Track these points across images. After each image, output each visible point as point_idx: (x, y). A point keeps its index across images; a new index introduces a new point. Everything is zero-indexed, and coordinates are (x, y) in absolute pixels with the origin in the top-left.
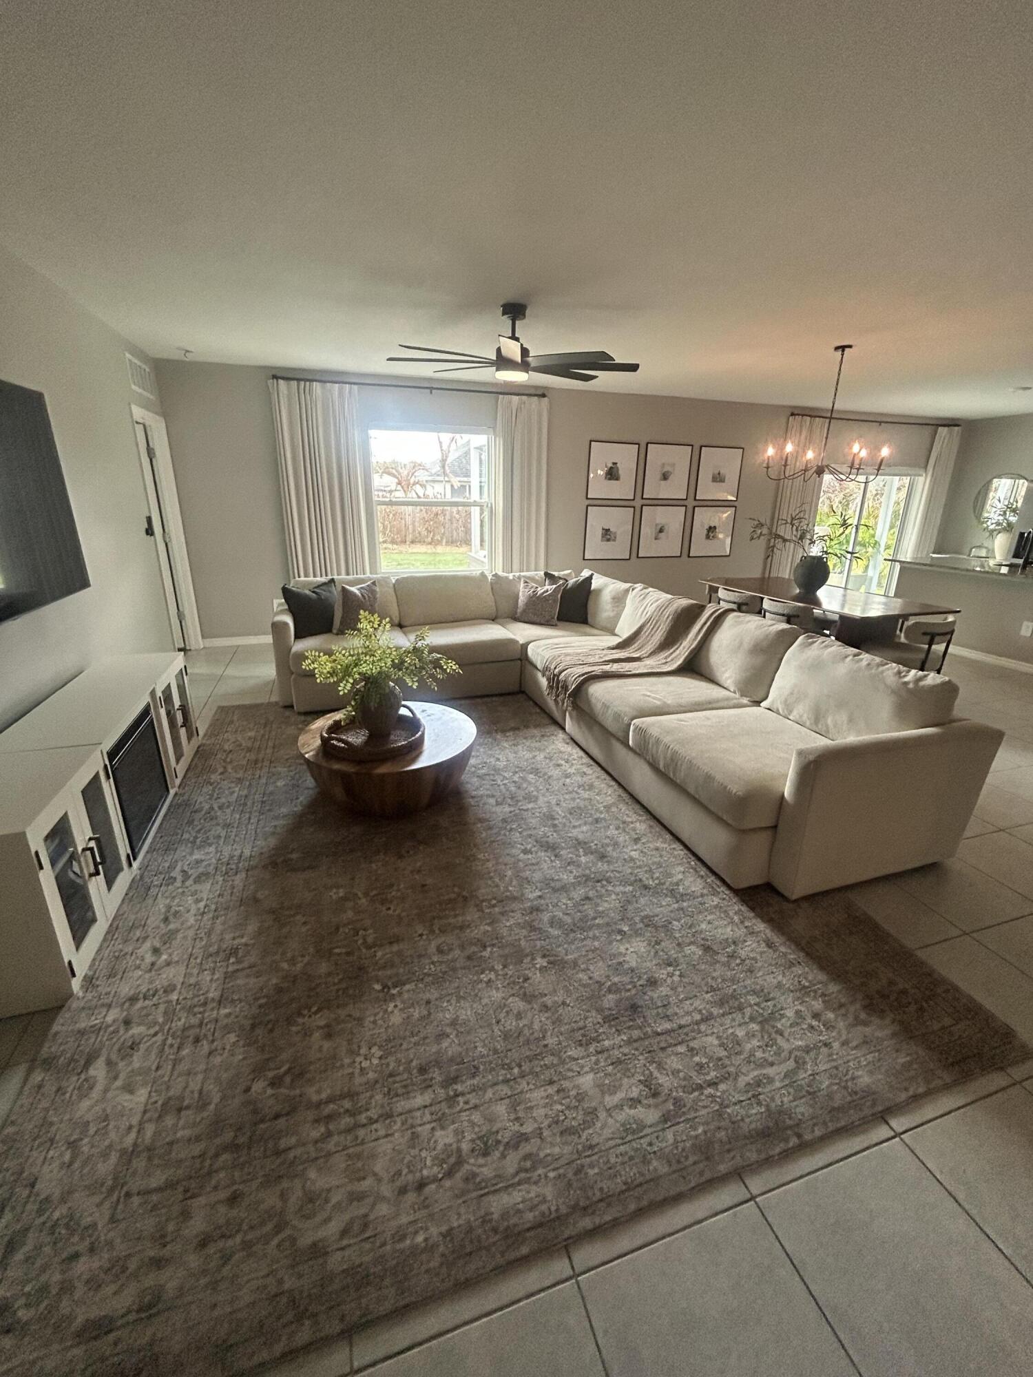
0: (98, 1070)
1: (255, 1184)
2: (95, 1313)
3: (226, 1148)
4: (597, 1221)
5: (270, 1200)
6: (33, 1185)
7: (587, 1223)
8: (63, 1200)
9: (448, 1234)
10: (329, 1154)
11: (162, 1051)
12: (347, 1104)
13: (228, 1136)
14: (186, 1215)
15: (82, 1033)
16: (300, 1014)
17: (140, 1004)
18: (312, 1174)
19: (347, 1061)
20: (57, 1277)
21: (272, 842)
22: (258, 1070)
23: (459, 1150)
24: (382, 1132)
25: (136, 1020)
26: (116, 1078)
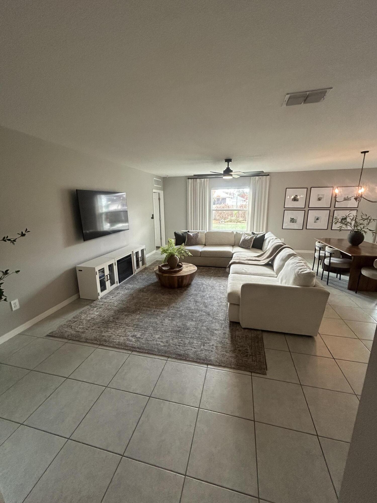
0: (95, 309)
1: (102, 327)
2: (78, 330)
3: (102, 322)
4: (140, 351)
5: (103, 329)
6: (81, 317)
7: (138, 350)
8: (83, 320)
9: (119, 342)
10: (113, 328)
11: (104, 309)
12: (120, 324)
13: (103, 321)
14: (93, 327)
15: (97, 304)
16: (124, 312)
17: (106, 303)
18: (109, 329)
19: (125, 319)
20: (77, 326)
21: (143, 287)
22: (113, 316)
23: (129, 335)
24: (121, 329)
25: (104, 305)
26: (96, 310)
